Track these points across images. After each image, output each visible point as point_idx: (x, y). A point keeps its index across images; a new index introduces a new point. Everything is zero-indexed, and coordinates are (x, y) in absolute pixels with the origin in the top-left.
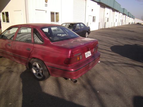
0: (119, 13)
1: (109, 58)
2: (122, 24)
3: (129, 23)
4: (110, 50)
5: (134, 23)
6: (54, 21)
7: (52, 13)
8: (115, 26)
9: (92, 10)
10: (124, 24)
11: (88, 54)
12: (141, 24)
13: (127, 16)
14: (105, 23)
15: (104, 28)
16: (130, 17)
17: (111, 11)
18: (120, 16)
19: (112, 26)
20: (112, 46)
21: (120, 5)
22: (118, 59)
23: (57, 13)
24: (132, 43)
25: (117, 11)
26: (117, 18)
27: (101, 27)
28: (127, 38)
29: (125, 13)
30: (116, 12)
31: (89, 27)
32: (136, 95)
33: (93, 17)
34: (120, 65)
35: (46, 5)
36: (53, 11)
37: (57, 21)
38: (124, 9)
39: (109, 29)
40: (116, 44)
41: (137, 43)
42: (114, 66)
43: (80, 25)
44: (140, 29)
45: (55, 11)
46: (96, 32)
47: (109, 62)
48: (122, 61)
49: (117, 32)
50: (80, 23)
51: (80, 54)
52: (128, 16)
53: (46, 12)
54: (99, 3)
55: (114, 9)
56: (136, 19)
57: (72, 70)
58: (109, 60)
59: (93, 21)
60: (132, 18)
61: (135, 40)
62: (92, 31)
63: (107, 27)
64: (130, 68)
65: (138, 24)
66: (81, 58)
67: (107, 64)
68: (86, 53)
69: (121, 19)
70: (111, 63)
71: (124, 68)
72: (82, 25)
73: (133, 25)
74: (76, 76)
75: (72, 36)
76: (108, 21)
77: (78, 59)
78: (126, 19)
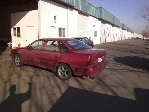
0: (119, 28)
1: (113, 66)
2: (122, 39)
3: (129, 38)
4: (114, 60)
5: (134, 37)
6: (61, 36)
7: (60, 29)
8: (115, 41)
9: (94, 25)
10: (124, 39)
11: (100, 60)
12: (140, 38)
13: (126, 31)
14: (106, 38)
15: (105, 42)
16: (129, 32)
17: (111, 26)
18: (120, 31)
19: (113, 41)
20: (115, 57)
21: (120, 21)
22: (121, 67)
23: (64, 29)
24: (132, 55)
25: (117, 26)
26: (117, 32)
27: (103, 41)
28: (128, 51)
29: (124, 28)
30: (115, 28)
31: (92, 42)
32: (136, 87)
33: (95, 32)
34: (123, 70)
35: (55, 22)
36: (61, 27)
37: (64, 36)
38: (123, 24)
39: (109, 43)
40: (118, 56)
41: (136, 55)
42: (118, 71)
43: (85, 39)
44: (139, 43)
45: (62, 27)
46: (98, 46)
47: (113, 69)
48: (124, 68)
49: (118, 46)
50: (85, 38)
51: (95, 59)
52: (128, 31)
53: (55, 28)
54: (100, 19)
55: (114, 25)
56: (135, 34)
57: (91, 69)
58: (114, 68)
59: (95, 36)
60: (132, 33)
61: (135, 53)
62: (95, 45)
63: (108, 41)
64: (131, 72)
65: (138, 38)
66: (96, 62)
67: (112, 70)
68: (98, 59)
69: (121, 33)
70: (116, 70)
71: (127, 72)
72: (86, 39)
73: (133, 39)
74: (94, 74)
75: (86, 47)
76: (108, 36)
77: (94, 62)
78: (126, 34)
